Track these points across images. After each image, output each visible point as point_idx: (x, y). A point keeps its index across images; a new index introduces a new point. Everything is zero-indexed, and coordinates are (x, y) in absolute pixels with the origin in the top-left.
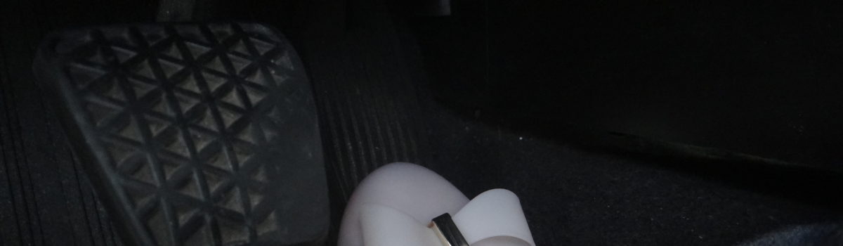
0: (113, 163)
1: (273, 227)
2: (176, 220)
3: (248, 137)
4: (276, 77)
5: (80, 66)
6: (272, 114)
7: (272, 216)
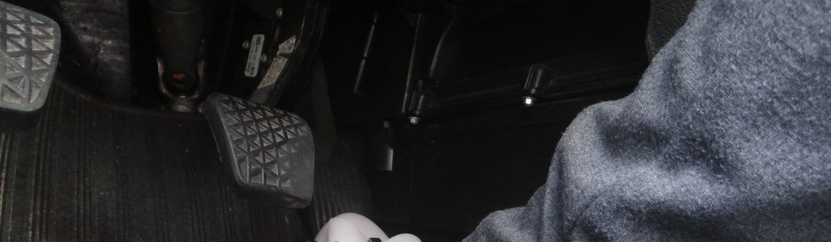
0: (232, 138)
1: (288, 185)
2: (251, 167)
3: (284, 148)
4: (300, 133)
5: (225, 105)
6: (296, 144)
7: (289, 181)
